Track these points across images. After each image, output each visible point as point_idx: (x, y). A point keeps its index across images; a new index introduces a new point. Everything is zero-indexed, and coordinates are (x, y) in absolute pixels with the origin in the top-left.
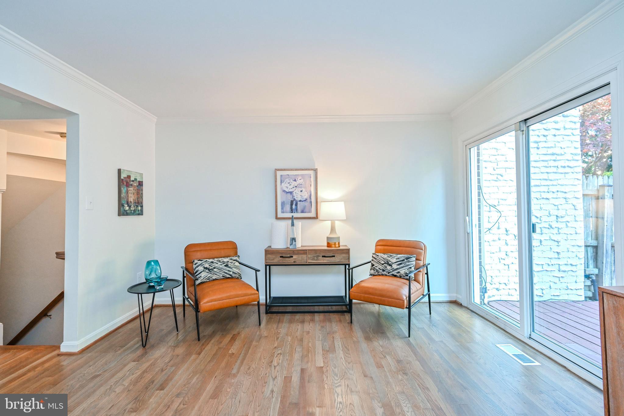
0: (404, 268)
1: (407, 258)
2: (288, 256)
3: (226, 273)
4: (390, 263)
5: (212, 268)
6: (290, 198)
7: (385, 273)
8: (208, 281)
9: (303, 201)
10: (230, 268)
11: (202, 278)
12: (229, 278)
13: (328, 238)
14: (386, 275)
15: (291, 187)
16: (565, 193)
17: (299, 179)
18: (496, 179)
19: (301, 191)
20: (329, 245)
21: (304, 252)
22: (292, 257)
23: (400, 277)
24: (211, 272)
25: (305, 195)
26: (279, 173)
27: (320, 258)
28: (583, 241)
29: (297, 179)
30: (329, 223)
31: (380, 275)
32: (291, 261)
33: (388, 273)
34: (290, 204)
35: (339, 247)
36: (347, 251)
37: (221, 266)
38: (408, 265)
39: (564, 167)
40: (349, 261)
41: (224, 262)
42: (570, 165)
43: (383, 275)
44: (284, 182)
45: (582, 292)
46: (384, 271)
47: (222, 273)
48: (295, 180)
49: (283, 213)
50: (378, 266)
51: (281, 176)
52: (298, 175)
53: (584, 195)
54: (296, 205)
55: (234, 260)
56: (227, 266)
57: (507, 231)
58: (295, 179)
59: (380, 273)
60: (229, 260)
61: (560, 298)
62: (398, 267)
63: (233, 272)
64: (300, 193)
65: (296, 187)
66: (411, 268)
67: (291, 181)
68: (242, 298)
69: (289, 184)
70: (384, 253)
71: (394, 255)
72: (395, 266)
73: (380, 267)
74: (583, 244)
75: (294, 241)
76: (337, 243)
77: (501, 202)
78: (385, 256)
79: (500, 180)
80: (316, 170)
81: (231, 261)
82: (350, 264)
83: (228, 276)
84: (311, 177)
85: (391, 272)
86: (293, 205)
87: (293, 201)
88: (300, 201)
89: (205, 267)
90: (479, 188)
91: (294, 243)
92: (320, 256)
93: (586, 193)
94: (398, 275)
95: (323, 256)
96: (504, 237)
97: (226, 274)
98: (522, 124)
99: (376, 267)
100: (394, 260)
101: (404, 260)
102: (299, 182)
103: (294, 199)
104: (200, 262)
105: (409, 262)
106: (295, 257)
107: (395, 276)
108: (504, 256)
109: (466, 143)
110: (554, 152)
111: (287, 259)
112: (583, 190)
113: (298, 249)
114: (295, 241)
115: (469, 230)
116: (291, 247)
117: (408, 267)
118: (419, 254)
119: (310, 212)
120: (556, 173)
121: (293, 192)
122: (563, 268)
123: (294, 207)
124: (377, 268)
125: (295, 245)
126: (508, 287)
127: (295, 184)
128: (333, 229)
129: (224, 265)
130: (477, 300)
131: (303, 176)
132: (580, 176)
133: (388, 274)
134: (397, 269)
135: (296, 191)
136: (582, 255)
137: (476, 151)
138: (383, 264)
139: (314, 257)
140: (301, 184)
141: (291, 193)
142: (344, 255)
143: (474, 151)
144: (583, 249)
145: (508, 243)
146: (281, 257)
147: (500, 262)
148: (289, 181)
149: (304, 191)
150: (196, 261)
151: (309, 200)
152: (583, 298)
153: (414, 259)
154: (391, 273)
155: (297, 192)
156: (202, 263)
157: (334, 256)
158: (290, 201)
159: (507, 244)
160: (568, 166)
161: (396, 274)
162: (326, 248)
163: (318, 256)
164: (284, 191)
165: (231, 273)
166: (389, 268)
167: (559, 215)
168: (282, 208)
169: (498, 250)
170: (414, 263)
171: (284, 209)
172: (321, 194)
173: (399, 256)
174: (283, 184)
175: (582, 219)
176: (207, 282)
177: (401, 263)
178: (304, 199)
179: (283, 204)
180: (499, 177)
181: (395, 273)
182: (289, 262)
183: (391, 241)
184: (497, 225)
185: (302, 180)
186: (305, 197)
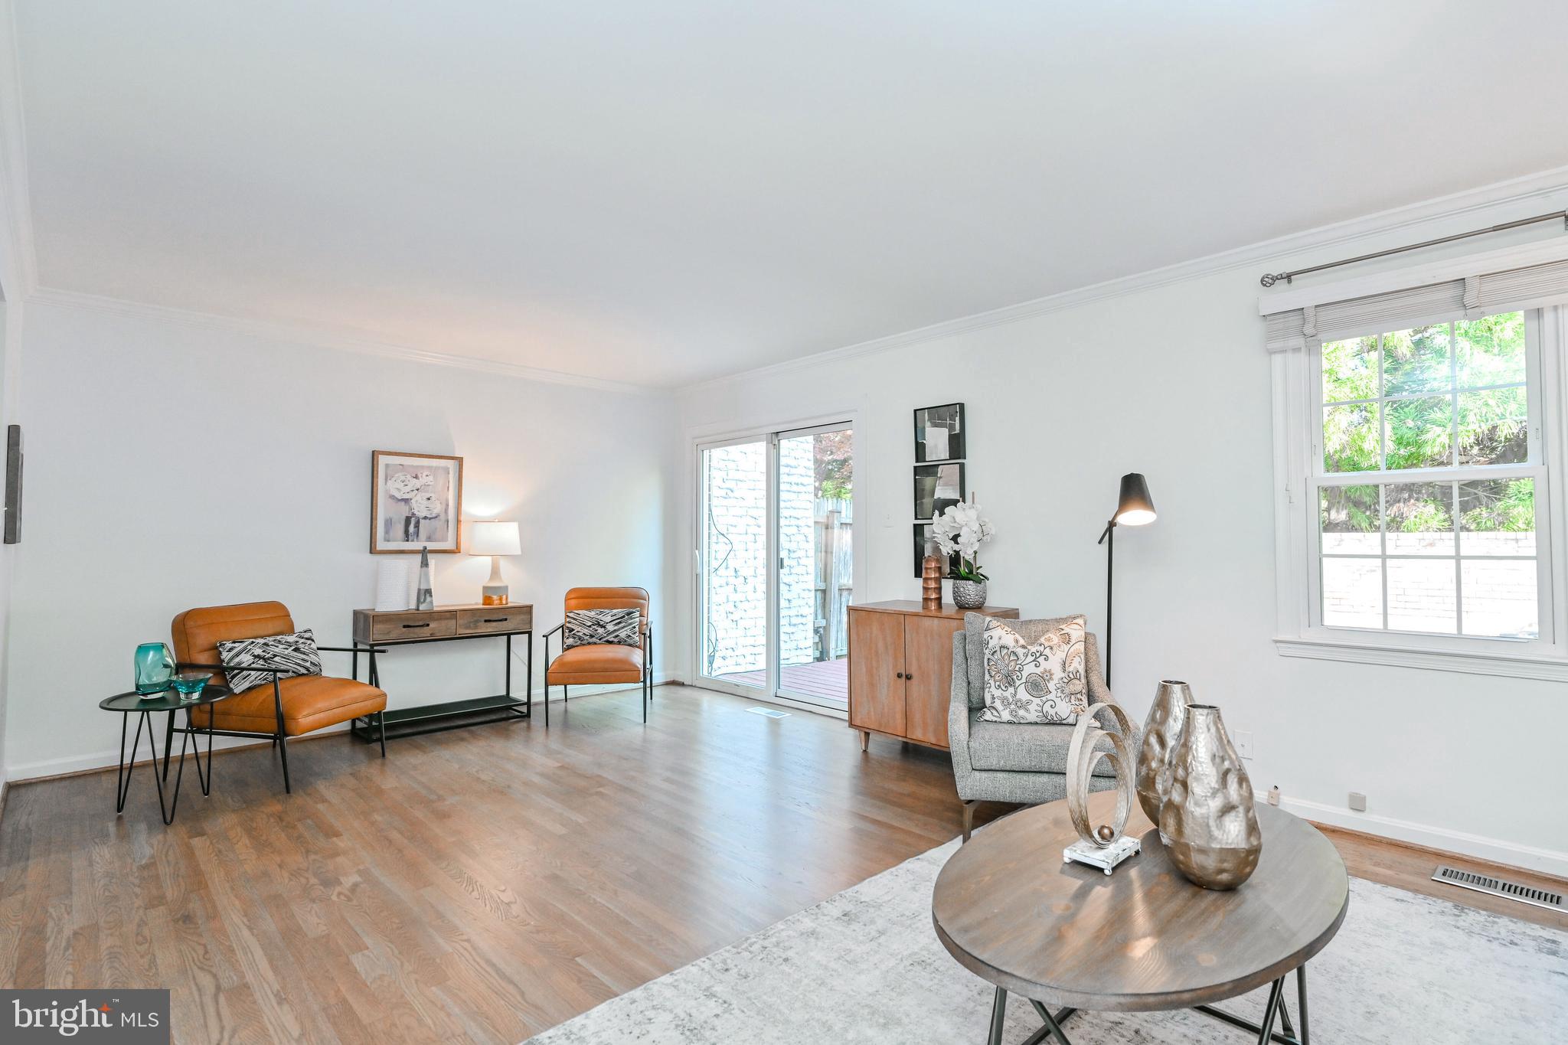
0: (626, 628)
1: (628, 614)
2: (421, 623)
3: (299, 665)
4: (602, 623)
5: (269, 655)
6: (405, 511)
7: (594, 640)
8: (263, 682)
9: (430, 519)
10: (304, 654)
11: (253, 678)
12: (303, 674)
13: (485, 589)
14: (595, 643)
15: (408, 489)
16: (798, 519)
17: (425, 474)
18: (725, 496)
19: (429, 499)
20: (487, 600)
21: (452, 614)
22: (428, 625)
23: (619, 643)
24: (269, 664)
25: (437, 508)
26: (383, 460)
27: (482, 624)
28: (813, 583)
29: (420, 475)
30: (487, 561)
31: (584, 645)
32: (425, 633)
33: (600, 639)
34: (403, 523)
35: (507, 604)
36: (528, 610)
37: (286, 652)
38: (631, 624)
39: (797, 484)
40: (531, 628)
41: (289, 645)
42: (803, 482)
43: (589, 644)
44: (394, 479)
45: (810, 652)
46: (592, 636)
47: (291, 665)
48: (416, 477)
49: (388, 541)
50: (581, 631)
51: (387, 466)
52: (423, 467)
53: (816, 523)
54: (417, 526)
55: (307, 639)
56: (297, 650)
57: (736, 571)
58: (416, 475)
59: (585, 642)
60: (297, 639)
61: (790, 662)
62: (616, 628)
63: (311, 662)
64: (426, 502)
65: (418, 490)
66: (634, 627)
67: (409, 477)
68: (362, 704)
69: (402, 484)
70: (589, 610)
71: (607, 611)
72: (610, 627)
73: (586, 631)
74: (813, 588)
75: (428, 595)
76: (504, 597)
77: (731, 529)
78: (592, 614)
79: (730, 498)
80: (460, 460)
81: (303, 640)
82: (531, 632)
83: (304, 671)
84: (449, 473)
85: (605, 637)
86: (411, 525)
87: (411, 517)
88: (425, 518)
89: (256, 654)
90: (710, 510)
91: (428, 599)
92: (481, 621)
93: (817, 520)
94: (616, 640)
95: (486, 621)
96: (732, 580)
97: (298, 667)
98: (774, 436)
99: (578, 632)
100: (608, 619)
101: (624, 617)
102: (423, 480)
103: (413, 514)
104: (239, 647)
105: (631, 618)
106: (432, 625)
107: (610, 643)
108: (732, 609)
109: (697, 441)
110: (789, 463)
111: (417, 630)
112: (815, 516)
113: (435, 609)
114: (431, 596)
115: (699, 571)
116: (422, 607)
117: (631, 627)
118: (642, 606)
119: (444, 539)
120: (789, 491)
121: (411, 499)
122: (794, 621)
123: (412, 529)
124: (580, 634)
125: (431, 602)
126: (737, 653)
127: (417, 483)
128: (495, 572)
129: (293, 648)
130: (706, 673)
131: (429, 468)
132: (812, 497)
133: (599, 642)
134: (615, 631)
135: (418, 498)
136: (812, 602)
137: (708, 454)
138: (590, 626)
139: (471, 622)
140: (428, 485)
141: (406, 501)
142: (522, 617)
143: (706, 453)
144: (813, 594)
145: (738, 589)
146: (405, 627)
147: (727, 617)
148: (403, 478)
149: (433, 499)
150: (229, 645)
151: (442, 517)
152: (812, 660)
153: (638, 614)
154: (605, 639)
155: (420, 501)
156: (245, 648)
157: (506, 620)
158: (404, 518)
159: (735, 590)
160: (802, 484)
161: (612, 639)
162: (481, 606)
163: (477, 621)
164: (392, 497)
165: (308, 664)
166: (601, 631)
167: (791, 549)
168: (387, 532)
169: (725, 601)
170: (637, 619)
171: (391, 534)
172: (466, 507)
173: (615, 611)
174: (389, 482)
175: (813, 554)
176: (261, 685)
177: (619, 621)
178: (434, 515)
179: (389, 523)
180: (729, 492)
181: (610, 638)
182: (422, 635)
183: (595, 589)
184: (724, 564)
185: (431, 478)
186: (435, 512)
